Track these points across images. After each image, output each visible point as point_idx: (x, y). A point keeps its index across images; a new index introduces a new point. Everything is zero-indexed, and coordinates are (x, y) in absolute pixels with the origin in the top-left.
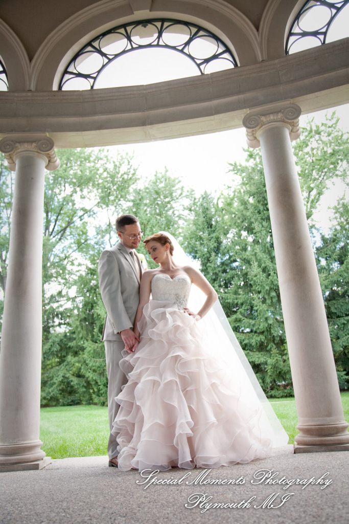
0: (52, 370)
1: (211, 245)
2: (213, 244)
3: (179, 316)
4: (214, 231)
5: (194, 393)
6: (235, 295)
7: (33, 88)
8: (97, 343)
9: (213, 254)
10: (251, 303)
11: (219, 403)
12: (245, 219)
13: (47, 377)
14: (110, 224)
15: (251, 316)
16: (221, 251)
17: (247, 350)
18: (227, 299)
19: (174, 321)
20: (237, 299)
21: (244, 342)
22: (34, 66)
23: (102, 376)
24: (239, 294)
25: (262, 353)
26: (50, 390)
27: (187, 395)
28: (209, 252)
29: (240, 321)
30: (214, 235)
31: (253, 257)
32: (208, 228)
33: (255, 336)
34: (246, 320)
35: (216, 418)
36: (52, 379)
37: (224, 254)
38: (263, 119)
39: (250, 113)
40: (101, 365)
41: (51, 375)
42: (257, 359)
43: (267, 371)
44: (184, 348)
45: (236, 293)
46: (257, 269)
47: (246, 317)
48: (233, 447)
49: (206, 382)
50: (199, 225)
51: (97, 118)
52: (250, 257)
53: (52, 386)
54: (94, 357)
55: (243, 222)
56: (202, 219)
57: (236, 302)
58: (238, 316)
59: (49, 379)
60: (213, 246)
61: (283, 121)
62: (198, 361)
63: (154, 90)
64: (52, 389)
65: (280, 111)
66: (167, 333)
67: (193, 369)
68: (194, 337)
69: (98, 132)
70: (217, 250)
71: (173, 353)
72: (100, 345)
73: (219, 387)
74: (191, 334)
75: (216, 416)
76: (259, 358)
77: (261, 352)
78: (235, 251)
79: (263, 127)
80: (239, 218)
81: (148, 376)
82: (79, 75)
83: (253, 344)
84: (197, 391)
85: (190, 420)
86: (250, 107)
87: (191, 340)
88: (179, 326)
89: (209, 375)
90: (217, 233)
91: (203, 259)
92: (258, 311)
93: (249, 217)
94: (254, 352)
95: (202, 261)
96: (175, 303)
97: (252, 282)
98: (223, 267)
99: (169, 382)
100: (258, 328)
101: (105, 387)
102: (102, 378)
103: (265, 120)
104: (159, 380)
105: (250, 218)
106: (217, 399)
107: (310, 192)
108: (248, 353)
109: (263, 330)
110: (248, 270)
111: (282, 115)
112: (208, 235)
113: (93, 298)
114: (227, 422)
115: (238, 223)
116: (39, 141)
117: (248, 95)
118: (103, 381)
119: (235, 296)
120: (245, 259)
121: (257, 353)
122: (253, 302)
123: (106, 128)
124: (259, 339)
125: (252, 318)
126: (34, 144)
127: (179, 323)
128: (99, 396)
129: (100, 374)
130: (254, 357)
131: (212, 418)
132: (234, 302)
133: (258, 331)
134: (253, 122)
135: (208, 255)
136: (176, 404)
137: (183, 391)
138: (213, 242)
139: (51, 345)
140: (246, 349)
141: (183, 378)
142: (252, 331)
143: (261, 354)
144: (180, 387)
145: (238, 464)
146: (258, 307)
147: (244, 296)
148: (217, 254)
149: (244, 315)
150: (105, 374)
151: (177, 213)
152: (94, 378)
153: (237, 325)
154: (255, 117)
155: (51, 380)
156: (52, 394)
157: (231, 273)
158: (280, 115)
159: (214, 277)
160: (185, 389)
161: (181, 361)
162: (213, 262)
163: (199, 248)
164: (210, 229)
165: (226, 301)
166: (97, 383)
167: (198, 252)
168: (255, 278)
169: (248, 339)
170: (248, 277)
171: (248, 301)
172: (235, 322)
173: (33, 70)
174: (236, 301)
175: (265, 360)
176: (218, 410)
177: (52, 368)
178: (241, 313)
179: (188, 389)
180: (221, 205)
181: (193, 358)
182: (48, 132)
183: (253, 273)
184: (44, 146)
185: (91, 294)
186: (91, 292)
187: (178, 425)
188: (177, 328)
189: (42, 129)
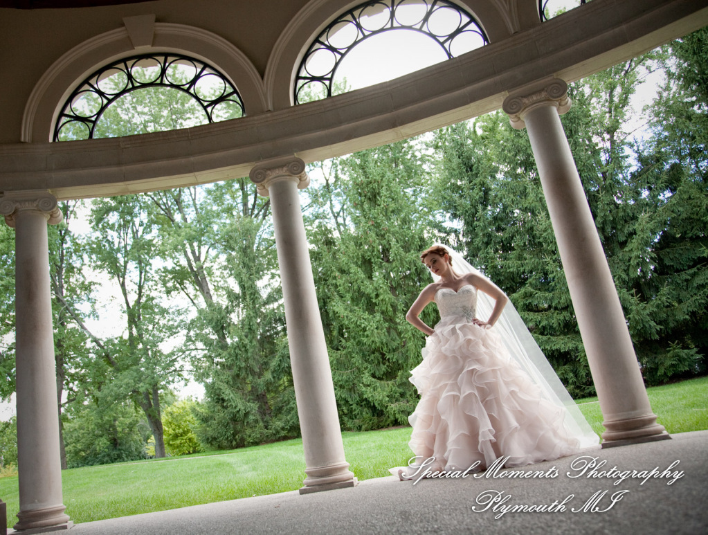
0: (286, 392)
1: (475, 195)
2: (477, 194)
3: (469, 329)
4: (476, 176)
5: (494, 401)
6: (519, 260)
7: (270, 107)
8: (340, 350)
9: (480, 207)
10: (543, 269)
11: (520, 409)
12: (519, 151)
13: (281, 401)
14: (327, 184)
15: (547, 287)
16: (490, 202)
17: (547, 335)
18: (509, 268)
19: (465, 336)
20: (522, 266)
21: (541, 325)
22: (267, 82)
23: (353, 393)
24: (526, 259)
25: (569, 336)
26: (288, 418)
27: (487, 405)
28: (474, 206)
29: (531, 295)
30: (477, 180)
31: (537, 204)
32: (467, 171)
33: (555, 314)
34: (540, 294)
35: (518, 423)
36: (289, 403)
37: (495, 205)
38: (526, 101)
39: (510, 95)
40: (349, 378)
41: (286, 399)
42: (563, 345)
43: (579, 360)
44: (479, 361)
45: (520, 257)
46: (545, 222)
47: (539, 290)
48: (538, 448)
49: (504, 391)
50: (454, 170)
51: (343, 127)
52: (533, 205)
53: (290, 413)
54: (338, 370)
55: (516, 155)
56: (456, 161)
57: (522, 271)
58: (528, 288)
59: (284, 404)
60: (477, 197)
61: (549, 100)
62: (494, 371)
63: (399, 85)
64: (290, 415)
65: (543, 90)
66: (460, 347)
67: (491, 379)
68: (486, 347)
69: (347, 142)
70: (485, 201)
71: (469, 367)
72: (344, 352)
73: (519, 394)
74: (483, 345)
75: (518, 420)
76: (565, 344)
77: (568, 334)
78: (510, 200)
79: (527, 109)
80: (509, 151)
81: (448, 391)
82: (313, 79)
83: (554, 326)
84: (497, 400)
85: (491, 428)
86: (509, 88)
87: (485, 352)
88: (470, 340)
89: (507, 383)
90: (481, 178)
91: (466, 217)
92: (556, 279)
93: (524, 148)
94: (558, 336)
95: (465, 220)
96: (463, 316)
97: (541, 240)
98: (497, 224)
99: (468, 395)
100: (559, 302)
101: (358, 406)
102: (353, 395)
103: (527, 102)
104: (458, 394)
105: (526, 149)
106: (517, 405)
107: (611, 92)
108: (549, 338)
109: (566, 304)
110: (533, 223)
111: (546, 93)
112: (468, 182)
113: (324, 291)
114: (530, 425)
115: (509, 158)
116: (289, 163)
117: (504, 76)
118: (355, 399)
119: (520, 262)
120: (526, 208)
121: (562, 337)
122: (547, 268)
123: (355, 137)
124: (562, 318)
125: (547, 290)
126: (285, 169)
127: (470, 337)
128: (353, 419)
129: (350, 390)
130: (558, 344)
131: (514, 423)
132: (518, 271)
133: (559, 307)
134: (515, 106)
135: (473, 210)
136: (476, 415)
137: (482, 402)
138: (477, 191)
139: (280, 360)
140: (546, 333)
141: (481, 390)
142: (550, 307)
143: (568, 338)
144: (479, 398)
145: (545, 461)
146: (555, 273)
147: (533, 260)
148: (486, 206)
149: (535, 287)
150: (356, 389)
151: (418, 155)
152: (343, 396)
153: (527, 302)
154: (516, 100)
155: (287, 405)
156: (291, 423)
157: (509, 229)
158: (543, 95)
159: (486, 240)
160: (485, 399)
161: (477, 374)
162: (482, 218)
163: (458, 202)
164: (470, 173)
165: (508, 271)
166: (347, 402)
167: (459, 208)
168: (545, 234)
169: (546, 320)
170: (534, 232)
171: (540, 267)
172: (524, 298)
173: (267, 88)
174: (522, 269)
175: (574, 346)
176: (520, 415)
177: (285, 389)
178: (531, 284)
179: (487, 399)
180: (480, 132)
181: (488, 369)
182: (296, 152)
183: (541, 226)
184: (295, 168)
185: (321, 287)
186: (320, 284)
187: (480, 433)
188: (469, 341)
189: (289, 149)
